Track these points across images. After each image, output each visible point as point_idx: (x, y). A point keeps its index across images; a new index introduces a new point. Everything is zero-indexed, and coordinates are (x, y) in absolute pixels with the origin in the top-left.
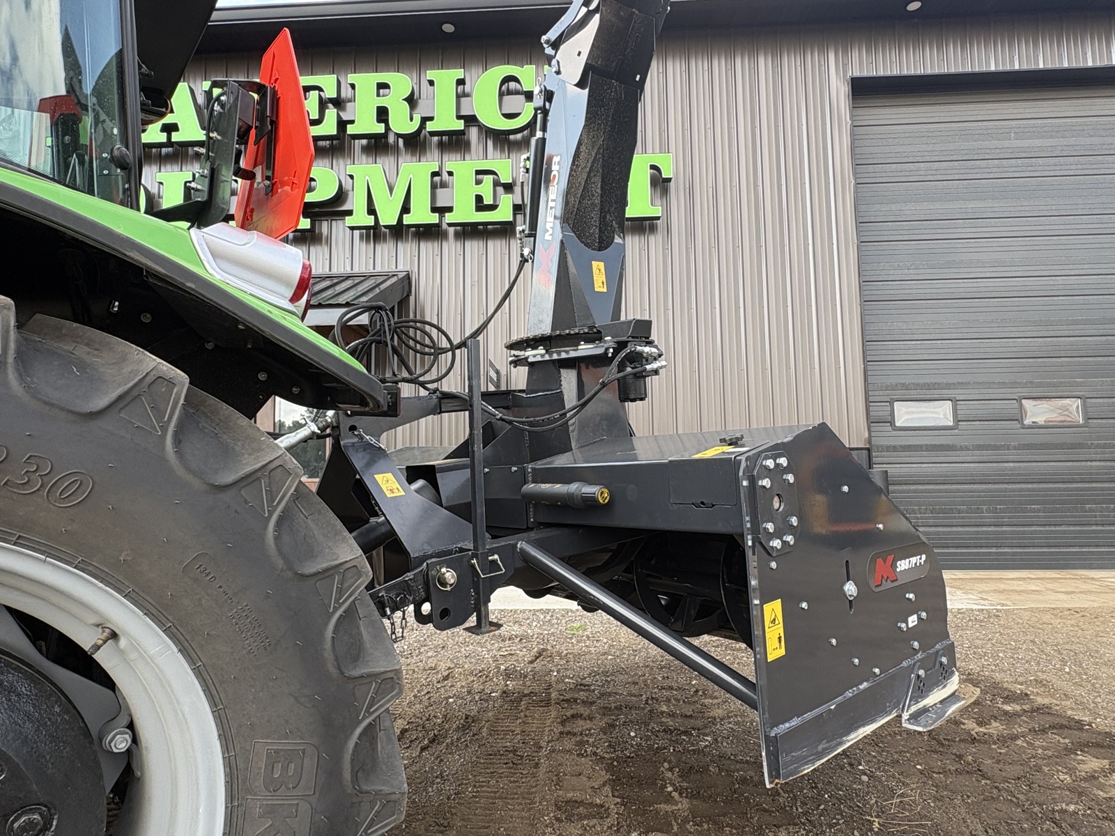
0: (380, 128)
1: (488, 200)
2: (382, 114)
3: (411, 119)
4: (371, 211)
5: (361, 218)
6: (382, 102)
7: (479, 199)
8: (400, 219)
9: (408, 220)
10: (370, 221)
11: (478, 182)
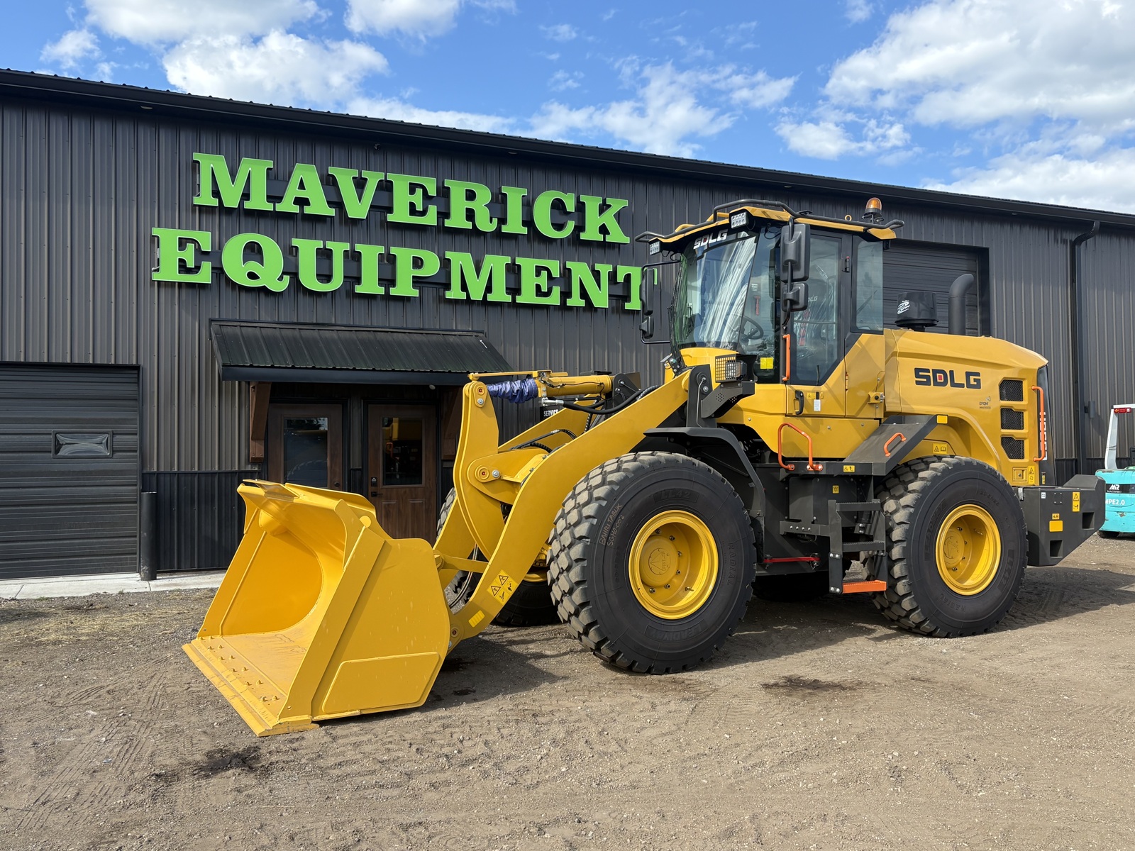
0: (469, 225)
1: (544, 289)
2: (470, 215)
3: (491, 221)
4: (464, 287)
5: (455, 293)
6: (471, 205)
7: (538, 287)
8: (485, 296)
9: (490, 298)
10: (463, 296)
11: (538, 274)
